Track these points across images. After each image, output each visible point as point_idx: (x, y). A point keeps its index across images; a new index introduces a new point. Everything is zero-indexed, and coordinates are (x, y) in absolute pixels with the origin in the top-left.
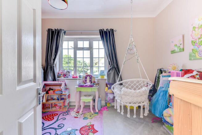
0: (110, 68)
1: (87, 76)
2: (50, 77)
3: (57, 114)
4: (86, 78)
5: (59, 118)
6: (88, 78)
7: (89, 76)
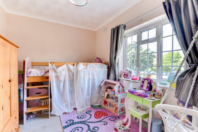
0: (189, 68)
1: (145, 80)
2: (112, 76)
3: (107, 115)
4: (143, 82)
5: (104, 120)
6: (146, 82)
7: (148, 80)
